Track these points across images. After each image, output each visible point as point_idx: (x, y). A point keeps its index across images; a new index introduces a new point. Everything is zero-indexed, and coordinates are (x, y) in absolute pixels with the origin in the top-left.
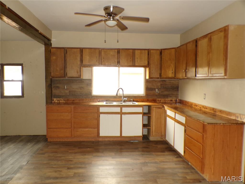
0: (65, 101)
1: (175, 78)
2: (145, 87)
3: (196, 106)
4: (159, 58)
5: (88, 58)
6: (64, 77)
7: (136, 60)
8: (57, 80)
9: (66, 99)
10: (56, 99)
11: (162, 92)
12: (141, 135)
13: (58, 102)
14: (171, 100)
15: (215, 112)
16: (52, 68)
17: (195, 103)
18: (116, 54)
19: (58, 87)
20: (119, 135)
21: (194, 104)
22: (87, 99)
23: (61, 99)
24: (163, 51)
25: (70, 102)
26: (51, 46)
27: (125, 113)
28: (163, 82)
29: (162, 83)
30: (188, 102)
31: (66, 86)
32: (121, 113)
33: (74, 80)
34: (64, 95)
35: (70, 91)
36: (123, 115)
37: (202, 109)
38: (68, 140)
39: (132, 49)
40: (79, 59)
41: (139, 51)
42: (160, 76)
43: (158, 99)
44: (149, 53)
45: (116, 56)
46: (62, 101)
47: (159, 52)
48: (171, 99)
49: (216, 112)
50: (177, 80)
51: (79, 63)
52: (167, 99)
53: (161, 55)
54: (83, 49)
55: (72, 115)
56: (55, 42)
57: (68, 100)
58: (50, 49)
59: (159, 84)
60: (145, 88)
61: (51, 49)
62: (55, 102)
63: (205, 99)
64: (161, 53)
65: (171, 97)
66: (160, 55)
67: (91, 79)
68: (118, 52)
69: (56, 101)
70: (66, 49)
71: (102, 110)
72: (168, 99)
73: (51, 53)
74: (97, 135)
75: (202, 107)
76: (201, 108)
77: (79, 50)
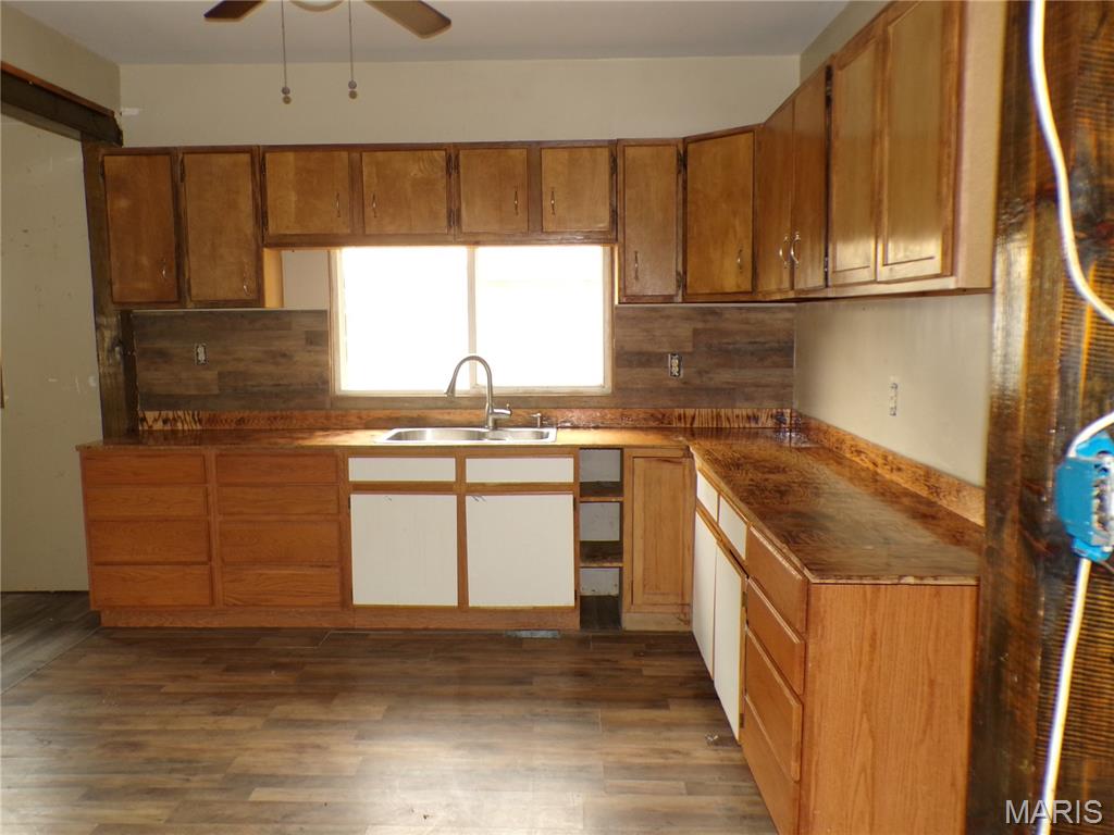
0: (200, 421)
1: (751, 295)
2: (608, 345)
3: (859, 452)
4: (674, 188)
5: (293, 197)
6: (180, 300)
7: (547, 203)
8: (156, 318)
9: (204, 415)
10: (157, 413)
11: (700, 373)
12: (568, 600)
13: (168, 427)
14: (749, 418)
15: (935, 490)
16: (113, 259)
17: (853, 439)
18: (440, 174)
19: (163, 355)
20: (453, 601)
21: (849, 443)
22: (309, 412)
23: (180, 413)
24: (691, 147)
25: (227, 427)
26: (120, 142)
27: (483, 485)
28: (705, 321)
29: (700, 325)
30: (829, 426)
31: (201, 350)
32: (461, 489)
33: (242, 315)
34: (193, 392)
35: (221, 375)
36: (469, 499)
37: (879, 471)
38: (202, 623)
39: (523, 143)
40: (246, 205)
41: (565, 155)
42: (679, 286)
43: (682, 411)
44: (620, 162)
45: (441, 185)
46: (186, 423)
47: (670, 156)
48: (750, 412)
49: (938, 495)
50: (783, 308)
51: (248, 227)
52: (729, 411)
53: (685, 167)
54: (267, 155)
55: (211, 499)
56: (140, 124)
57: (212, 420)
58: (100, 159)
59: (685, 331)
60: (609, 352)
61: (106, 158)
62: (151, 427)
63: (895, 414)
64: (683, 161)
65: (749, 398)
66: (679, 172)
67: (325, 312)
68: (449, 161)
69: (159, 426)
70: (180, 156)
71: (358, 470)
72: (737, 411)
73: (104, 178)
74: (338, 599)
75: (880, 461)
76: (875, 464)
77: (245, 158)
